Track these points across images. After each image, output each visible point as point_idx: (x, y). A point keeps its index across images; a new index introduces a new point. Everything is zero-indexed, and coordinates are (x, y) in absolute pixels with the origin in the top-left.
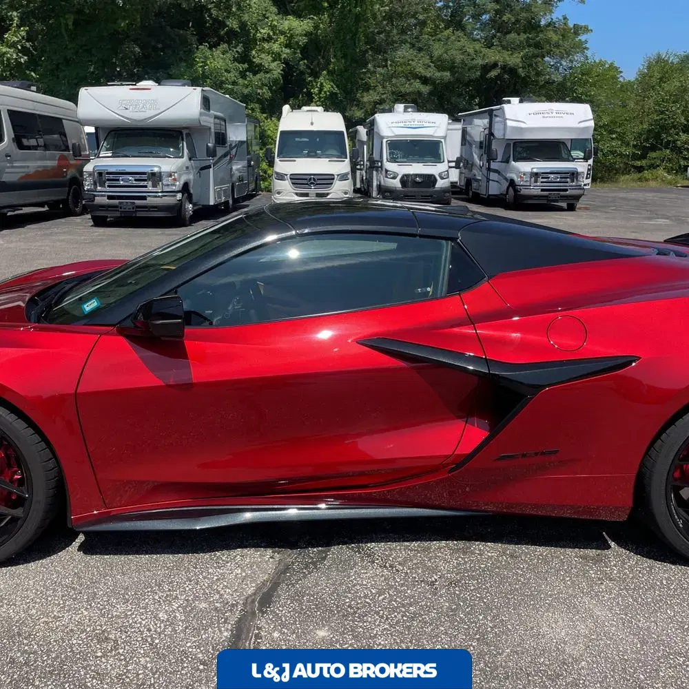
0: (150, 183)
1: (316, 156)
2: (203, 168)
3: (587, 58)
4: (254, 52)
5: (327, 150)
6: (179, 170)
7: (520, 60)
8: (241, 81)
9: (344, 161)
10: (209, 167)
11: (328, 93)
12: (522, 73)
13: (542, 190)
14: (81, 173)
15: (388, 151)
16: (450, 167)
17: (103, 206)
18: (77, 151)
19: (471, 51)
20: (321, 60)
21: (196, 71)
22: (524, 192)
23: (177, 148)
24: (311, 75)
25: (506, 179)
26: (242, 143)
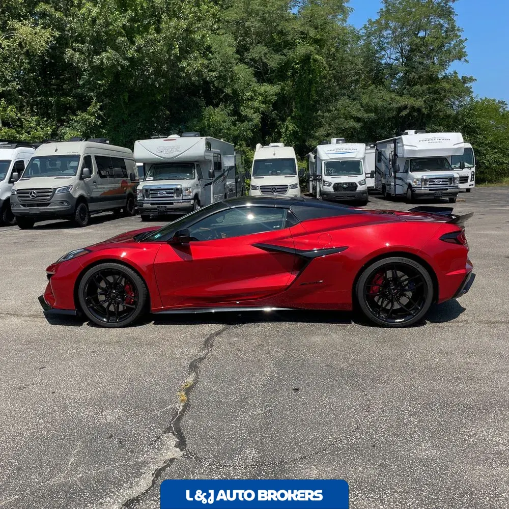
0: (175, 194)
1: (277, 174)
2: (206, 185)
3: (472, 98)
4: (242, 108)
5: (284, 170)
6: (193, 187)
7: (423, 102)
8: (233, 127)
9: (294, 177)
10: (210, 184)
11: (291, 131)
12: (425, 111)
13: (430, 190)
14: (135, 190)
15: (326, 169)
16: (367, 177)
17: (147, 209)
18: (133, 177)
19: (388, 99)
20: (287, 110)
21: (204, 123)
22: (417, 191)
23: (191, 173)
24: (280, 120)
25: (406, 183)
26: (231, 168)
